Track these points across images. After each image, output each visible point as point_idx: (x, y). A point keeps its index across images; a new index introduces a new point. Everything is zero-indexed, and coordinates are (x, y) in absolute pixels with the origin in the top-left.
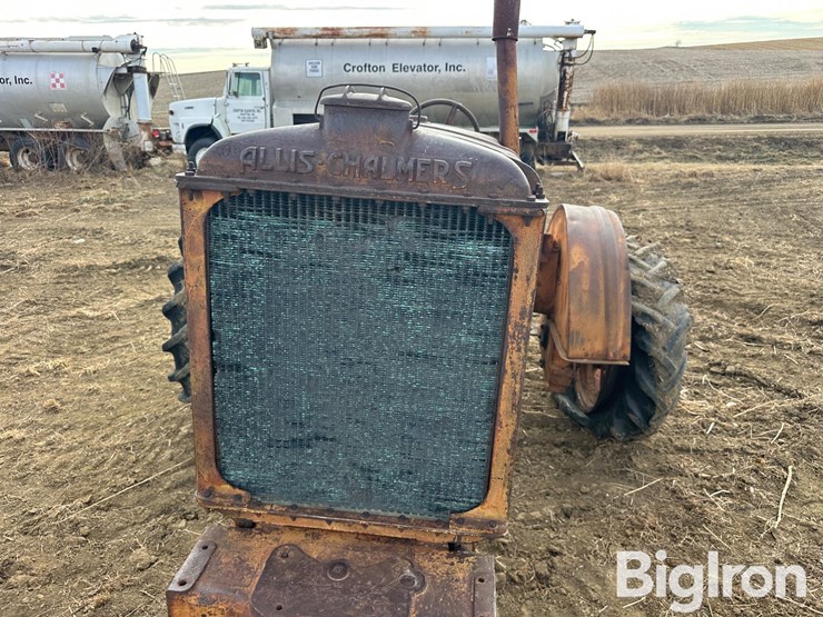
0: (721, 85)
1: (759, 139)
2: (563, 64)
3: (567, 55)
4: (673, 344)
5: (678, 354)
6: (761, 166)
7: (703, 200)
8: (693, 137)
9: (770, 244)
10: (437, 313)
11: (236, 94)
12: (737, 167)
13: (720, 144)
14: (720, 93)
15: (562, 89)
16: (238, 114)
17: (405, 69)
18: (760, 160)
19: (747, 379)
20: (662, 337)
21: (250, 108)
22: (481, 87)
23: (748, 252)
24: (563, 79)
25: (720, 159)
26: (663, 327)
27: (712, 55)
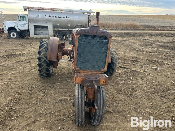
0: (116, 23)
1: (122, 33)
2: (89, 18)
3: (90, 16)
4: (116, 61)
5: (117, 62)
6: (123, 38)
7: (115, 44)
8: (111, 33)
9: (126, 50)
10: (101, 47)
11: (20, 21)
12: (119, 38)
13: (116, 34)
14: (115, 24)
15: (89, 23)
16: (21, 25)
17: (58, 17)
18: (123, 37)
19: (125, 68)
20: (114, 59)
21: (23, 24)
22: (74, 21)
23: (122, 51)
24: (89, 21)
25: (116, 37)
26: (114, 58)
27: (113, 17)
